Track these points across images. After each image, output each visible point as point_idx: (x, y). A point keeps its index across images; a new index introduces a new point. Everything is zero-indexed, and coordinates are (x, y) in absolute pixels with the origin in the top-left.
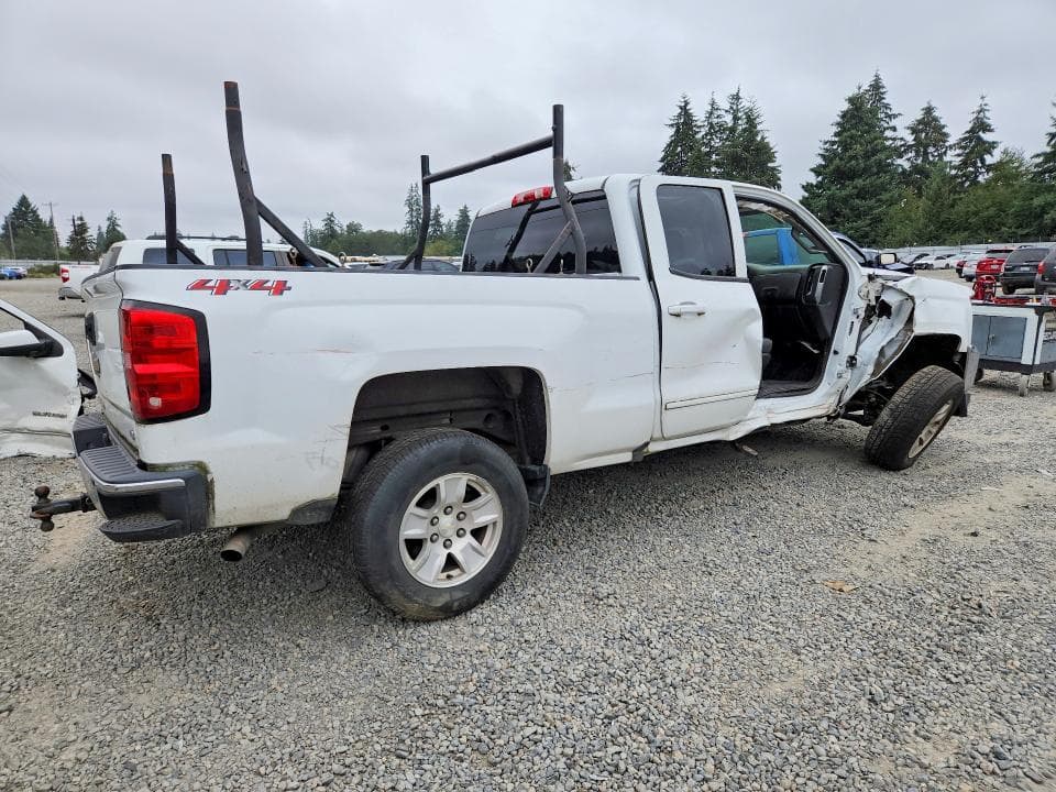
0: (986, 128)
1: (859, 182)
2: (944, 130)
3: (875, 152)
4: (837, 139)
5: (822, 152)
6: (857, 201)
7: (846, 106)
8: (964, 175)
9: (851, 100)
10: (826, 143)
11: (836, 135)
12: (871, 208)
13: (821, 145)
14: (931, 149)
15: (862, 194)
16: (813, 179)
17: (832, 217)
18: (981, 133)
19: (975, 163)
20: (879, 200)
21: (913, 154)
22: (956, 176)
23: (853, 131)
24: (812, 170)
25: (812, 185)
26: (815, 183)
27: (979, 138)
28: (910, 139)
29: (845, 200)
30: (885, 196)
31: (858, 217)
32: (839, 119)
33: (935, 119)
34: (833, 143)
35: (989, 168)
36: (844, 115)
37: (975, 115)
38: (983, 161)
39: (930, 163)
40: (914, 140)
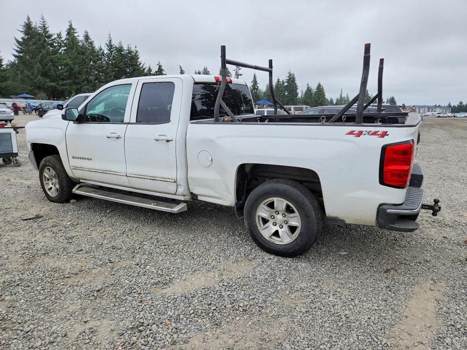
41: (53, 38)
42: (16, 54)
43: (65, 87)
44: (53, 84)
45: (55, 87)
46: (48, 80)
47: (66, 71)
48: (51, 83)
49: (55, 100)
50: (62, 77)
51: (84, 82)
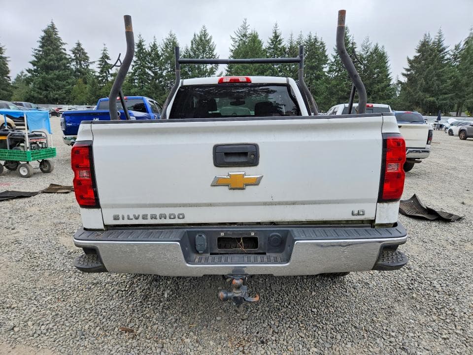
0: (108, 58)
1: (57, 72)
2: (87, 55)
3: (61, 59)
4: (41, 49)
5: (34, 54)
6: (57, 81)
7: (43, 34)
8: (103, 76)
9: (45, 32)
10: (36, 50)
11: (40, 47)
12: (64, 85)
13: (33, 50)
14: (82, 62)
15: (59, 78)
16: (32, 67)
17: (45, 88)
18: (106, 59)
19: (106, 72)
20: (67, 82)
21: (75, 63)
22: (99, 77)
23: (49, 47)
24: (30, 62)
25: (31, 70)
26: (33, 69)
27: (106, 61)
28: (73, 56)
29: (51, 80)
30: (69, 81)
31: (59, 89)
32: (40, 40)
33: (82, 49)
34: (39, 51)
35: (112, 75)
36: (43, 38)
37: (103, 52)
38: (109, 72)
39: (83, 68)
40: (75, 56)
41: (445, 51)
42: (405, 72)
43: (444, 102)
44: (432, 99)
45: (434, 102)
46: (427, 96)
47: (451, 85)
48: (431, 98)
49: (430, 115)
50: (444, 91)
51: (469, 94)
